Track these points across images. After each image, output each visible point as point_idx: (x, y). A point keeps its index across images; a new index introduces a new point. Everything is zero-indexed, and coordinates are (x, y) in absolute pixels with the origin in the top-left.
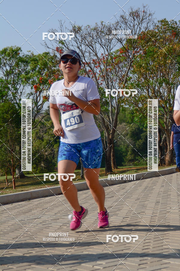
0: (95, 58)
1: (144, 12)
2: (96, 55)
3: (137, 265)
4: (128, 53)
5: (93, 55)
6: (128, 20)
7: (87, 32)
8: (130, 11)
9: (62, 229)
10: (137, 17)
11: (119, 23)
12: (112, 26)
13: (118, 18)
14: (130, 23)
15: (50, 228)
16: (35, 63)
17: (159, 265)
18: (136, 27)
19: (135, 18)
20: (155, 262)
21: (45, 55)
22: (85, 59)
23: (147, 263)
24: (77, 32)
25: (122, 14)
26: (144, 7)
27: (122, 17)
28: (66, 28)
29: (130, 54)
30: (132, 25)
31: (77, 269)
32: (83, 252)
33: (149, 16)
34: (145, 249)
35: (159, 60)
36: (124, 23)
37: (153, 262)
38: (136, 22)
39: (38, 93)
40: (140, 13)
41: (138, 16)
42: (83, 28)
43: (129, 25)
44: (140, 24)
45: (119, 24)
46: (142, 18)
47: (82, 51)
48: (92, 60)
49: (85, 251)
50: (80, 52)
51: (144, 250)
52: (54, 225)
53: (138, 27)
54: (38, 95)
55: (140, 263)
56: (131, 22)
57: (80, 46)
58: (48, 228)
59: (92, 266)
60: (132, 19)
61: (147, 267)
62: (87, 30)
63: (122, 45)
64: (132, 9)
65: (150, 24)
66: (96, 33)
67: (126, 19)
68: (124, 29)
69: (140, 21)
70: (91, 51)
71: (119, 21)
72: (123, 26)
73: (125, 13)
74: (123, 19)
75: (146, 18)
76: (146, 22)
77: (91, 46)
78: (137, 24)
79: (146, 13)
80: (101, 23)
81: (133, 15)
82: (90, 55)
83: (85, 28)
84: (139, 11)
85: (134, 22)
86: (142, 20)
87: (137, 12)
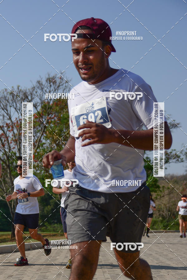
0: (9, 122)
1: (61, 78)
2: (10, 119)
4: (42, 118)
6: (44, 85)
7: (3, 96)
8: (47, 77)
10: (53, 84)
11: (36, 88)
12: (28, 91)
13: (35, 84)
19: (52, 84)
25: (39, 79)
26: (62, 73)
27: (39, 82)
33: (66, 83)
36: (40, 89)
38: (52, 88)
40: (57, 79)
41: (55, 82)
44: (56, 91)
46: (58, 84)
48: (5, 123)
56: (48, 88)
60: (49, 85)
62: (4, 93)
63: (37, 110)
64: (49, 75)
65: (66, 90)
66: (12, 97)
67: (42, 85)
68: (40, 95)
69: (56, 88)
70: (5, 115)
71: (35, 86)
72: (39, 91)
73: (42, 79)
74: (40, 84)
75: (63, 85)
76: (62, 89)
77: (5, 109)
78: (53, 90)
79: (62, 79)
80: (17, 88)
81: (50, 81)
82: (3, 119)
83: (2, 91)
84: (56, 77)
85: (50, 88)
86: (58, 87)
87: (54, 78)
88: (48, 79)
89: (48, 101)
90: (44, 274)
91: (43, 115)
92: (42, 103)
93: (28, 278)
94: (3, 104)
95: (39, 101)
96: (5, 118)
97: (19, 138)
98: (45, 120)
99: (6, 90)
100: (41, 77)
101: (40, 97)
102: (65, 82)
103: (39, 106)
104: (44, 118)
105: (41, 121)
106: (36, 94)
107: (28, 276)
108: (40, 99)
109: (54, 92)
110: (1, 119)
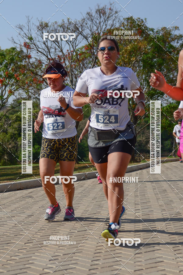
0: (61, 54)
1: (110, 9)
2: (62, 51)
3: (88, 270)
4: (93, 49)
5: (58, 51)
6: (94, 17)
7: (54, 29)
8: (97, 8)
9: (17, 227)
10: (103, 15)
11: (86, 19)
12: (78, 23)
13: (85, 15)
14: (96, 20)
15: (5, 226)
16: (2, 58)
17: (109, 271)
18: (102, 24)
19: (102, 15)
20: (106, 267)
21: (12, 50)
22: (50, 55)
23: (98, 268)
24: (44, 28)
25: (89, 11)
26: (111, 4)
27: (88, 14)
28: (33, 24)
29: (94, 51)
30: (98, 22)
31: (27, 271)
32: (34, 253)
33: (115, 14)
34: (97, 253)
35: (124, 57)
36: (90, 20)
37: (104, 267)
38: (102, 19)
39: (4, 87)
40: (107, 10)
41: (104, 13)
42: (49, 25)
43: (95, 23)
44: (106, 21)
45: (85, 21)
46: (108, 15)
47: (48, 47)
48: (57, 55)
49: (37, 253)
50: (46, 48)
51: (96, 254)
52: (9, 223)
53: (104, 24)
54: (3, 89)
55: (91, 268)
56: (98, 19)
57: (46, 43)
58: (3, 225)
59: (42, 269)
60: (99, 16)
61: (98, 273)
62: (54, 26)
63: (88, 42)
64: (99, 6)
65: (116, 21)
66: (62, 29)
67: (92, 16)
68: (90, 27)
69: (106, 19)
70: (57, 47)
71: (85, 17)
72: (89, 23)
73: (91, 11)
74: (90, 16)
75: (112, 16)
76: (112, 20)
77: (57, 42)
78: (103, 21)
79: (112, 10)
80: (67, 20)
81: (99, 12)
82: (55, 51)
83: (52, 24)
84: (105, 9)
85: (100, 19)
86: (108, 18)
87: (104, 9)
88: (97, 10)
89: (98, 32)
90: (99, 203)
91: (94, 46)
92: (92, 34)
93: (84, 207)
95: (90, 33)
97: (71, 70)
99: (56, 22)
100: (91, 9)
101: (90, 28)
102: (114, 12)
103: (89, 37)
104: (95, 50)
105: (92, 53)
106: (86, 26)
107: (84, 205)
108: (90, 31)
109: (104, 23)
110: (54, 52)
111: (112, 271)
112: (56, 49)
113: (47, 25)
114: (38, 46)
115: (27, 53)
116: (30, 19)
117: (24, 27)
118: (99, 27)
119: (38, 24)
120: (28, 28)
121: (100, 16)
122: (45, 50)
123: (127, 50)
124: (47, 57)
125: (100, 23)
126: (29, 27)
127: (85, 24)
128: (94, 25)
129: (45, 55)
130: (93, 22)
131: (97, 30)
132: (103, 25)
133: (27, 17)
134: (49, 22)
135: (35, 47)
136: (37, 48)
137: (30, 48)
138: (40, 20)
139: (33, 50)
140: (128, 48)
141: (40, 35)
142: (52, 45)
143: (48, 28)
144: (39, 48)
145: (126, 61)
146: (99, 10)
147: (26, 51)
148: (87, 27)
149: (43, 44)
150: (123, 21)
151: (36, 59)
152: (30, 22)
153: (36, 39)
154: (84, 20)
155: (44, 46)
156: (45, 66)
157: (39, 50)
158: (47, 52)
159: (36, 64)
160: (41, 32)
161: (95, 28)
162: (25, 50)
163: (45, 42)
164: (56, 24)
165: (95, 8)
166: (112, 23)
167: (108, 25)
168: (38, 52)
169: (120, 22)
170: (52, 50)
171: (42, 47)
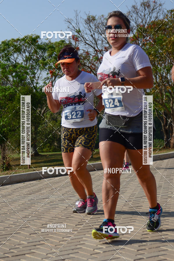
0: (107, 45)
1: (154, 2)
3: (136, 250)
4: (138, 41)
5: (105, 43)
6: (139, 10)
7: (100, 22)
9: (68, 210)
10: (148, 8)
11: (131, 12)
13: (130, 9)
14: (141, 13)
15: (57, 208)
16: (52, 50)
17: (157, 251)
18: (146, 16)
19: (146, 8)
20: (154, 248)
21: (61, 43)
22: (97, 47)
23: (146, 249)
24: (91, 21)
25: (134, 4)
27: (134, 7)
28: (81, 17)
29: (139, 42)
30: (143, 14)
31: (79, 252)
32: (85, 235)
33: (159, 6)
34: (145, 234)
35: (168, 48)
36: (136, 13)
37: (151, 248)
38: (147, 12)
39: (53, 78)
40: (151, 3)
41: (149, 6)
42: (96, 18)
43: (139, 15)
44: (151, 14)
45: (131, 14)
46: (152, 8)
47: (95, 39)
48: (104, 47)
49: (88, 234)
50: (93, 40)
51: (143, 236)
52: (61, 206)
53: (149, 17)
54: (53, 80)
55: (139, 249)
56: (142, 12)
57: (94, 35)
58: (55, 208)
59: (92, 250)
60: (143, 9)
61: (146, 253)
62: (101, 19)
63: (133, 33)
65: (160, 13)
67: (137, 9)
68: (135, 19)
69: (150, 11)
71: (130, 10)
72: (134, 15)
73: (136, 4)
74: (135, 9)
75: (156, 8)
76: (156, 12)
78: (147, 14)
79: (156, 3)
81: (144, 5)
82: (102, 43)
83: (99, 17)
84: (150, 2)
85: (145, 11)
86: (152, 10)
87: (148, 2)
88: (142, 3)
89: (143, 24)
91: (139, 38)
92: (137, 26)
93: (131, 191)
94: (101, 30)
95: (135, 25)
96: (104, 42)
98: (141, 42)
99: (103, 16)
100: (136, 2)
101: (136, 20)
102: (158, 5)
103: (135, 29)
106: (131, 18)
107: (131, 189)
108: (136, 23)
109: (148, 15)
110: (100, 44)
111: (159, 251)
112: (102, 41)
113: (94, 19)
114: (86, 38)
115: (76, 45)
116: (78, 13)
117: (73, 20)
118: (144, 20)
119: (86, 18)
120: (76, 22)
121: (145, 9)
122: (92, 42)
123: (171, 40)
124: (94, 48)
125: (145, 16)
126: (78, 20)
127: (130, 17)
128: (139, 18)
129: (92, 47)
130: (138, 14)
131: (142, 22)
132: (147, 18)
133: (75, 11)
134: (96, 16)
135: (83, 39)
136: (85, 40)
137: (78, 41)
138: (87, 14)
139: (81, 42)
140: (172, 38)
141: (88, 28)
142: (99, 37)
143: (95, 21)
144: (87, 40)
145: (170, 52)
146: (144, 4)
147: (75, 44)
148: (133, 19)
149: (90, 36)
150: (167, 13)
151: (83, 50)
152: (78, 15)
153: (83, 31)
154: (129, 13)
155: (91, 38)
156: (93, 57)
157: (87, 42)
158: (95, 44)
159: (84, 55)
160: (89, 25)
161: (140, 20)
162: (73, 43)
163: (92, 35)
164: (102, 17)
165: (140, 1)
166: (156, 15)
167: (152, 17)
168: (85, 45)
169: (164, 14)
170: (99, 42)
171: (90, 40)
